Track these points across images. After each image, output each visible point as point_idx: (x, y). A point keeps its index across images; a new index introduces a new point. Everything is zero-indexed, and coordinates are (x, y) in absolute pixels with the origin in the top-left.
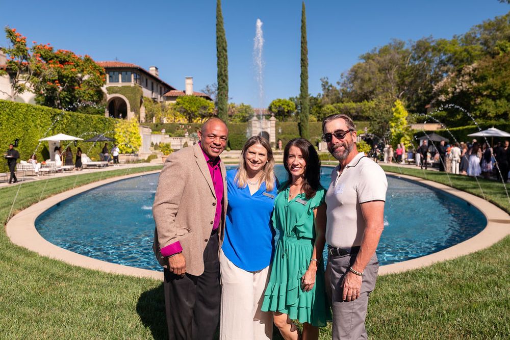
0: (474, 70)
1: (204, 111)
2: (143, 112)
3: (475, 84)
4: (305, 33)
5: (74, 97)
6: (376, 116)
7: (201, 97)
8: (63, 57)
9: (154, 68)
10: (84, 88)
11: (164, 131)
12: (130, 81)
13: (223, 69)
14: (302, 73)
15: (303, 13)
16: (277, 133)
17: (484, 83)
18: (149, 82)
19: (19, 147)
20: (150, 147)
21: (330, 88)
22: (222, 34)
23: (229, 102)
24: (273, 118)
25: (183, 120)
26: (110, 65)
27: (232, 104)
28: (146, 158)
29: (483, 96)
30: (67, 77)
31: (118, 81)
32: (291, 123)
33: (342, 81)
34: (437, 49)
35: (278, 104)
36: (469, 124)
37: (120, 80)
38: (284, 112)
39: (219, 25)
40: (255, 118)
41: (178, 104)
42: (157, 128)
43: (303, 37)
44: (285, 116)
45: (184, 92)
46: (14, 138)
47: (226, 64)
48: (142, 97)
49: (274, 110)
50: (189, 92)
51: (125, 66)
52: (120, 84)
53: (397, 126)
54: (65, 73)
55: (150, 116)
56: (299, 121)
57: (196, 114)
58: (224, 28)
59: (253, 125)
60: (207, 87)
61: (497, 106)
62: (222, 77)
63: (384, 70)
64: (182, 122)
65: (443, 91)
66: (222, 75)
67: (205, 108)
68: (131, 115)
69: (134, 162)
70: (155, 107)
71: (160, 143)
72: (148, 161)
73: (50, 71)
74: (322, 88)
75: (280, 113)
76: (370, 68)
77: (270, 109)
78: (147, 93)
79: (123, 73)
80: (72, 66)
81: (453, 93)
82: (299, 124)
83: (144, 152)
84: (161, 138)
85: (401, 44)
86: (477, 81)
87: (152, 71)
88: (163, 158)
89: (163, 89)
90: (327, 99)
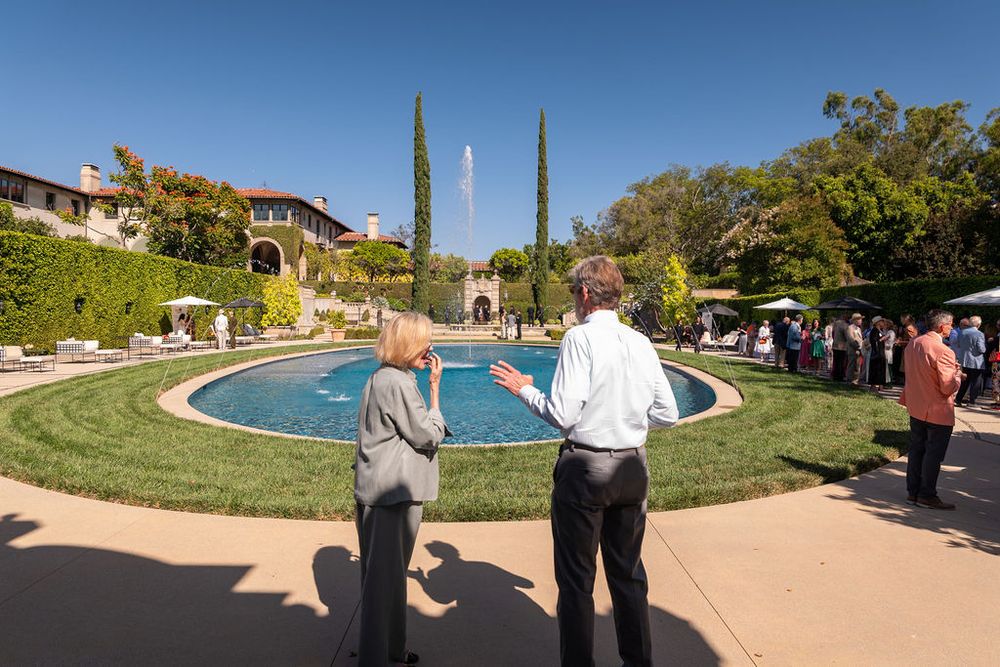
0: (774, 217)
1: (394, 265)
2: (303, 263)
3: (774, 236)
4: (544, 153)
5: (205, 242)
6: (643, 277)
7: (390, 243)
8: (191, 184)
9: (321, 200)
10: (220, 229)
11: (334, 293)
12: (284, 218)
13: (424, 204)
14: (539, 213)
15: (542, 125)
16: (502, 299)
17: (787, 236)
18: (314, 220)
19: (131, 315)
20: (312, 316)
21: (586, 233)
22: (422, 153)
23: (432, 252)
24: (496, 277)
25: (364, 278)
26: (256, 195)
27: (436, 254)
28: (307, 333)
29: (785, 252)
30: (198, 214)
31: (267, 219)
32: (523, 285)
33: (600, 224)
34: (738, 182)
35: (504, 256)
36: (767, 292)
37: (271, 217)
38: (513, 268)
39: (419, 140)
40: (469, 277)
41: (356, 253)
42: (324, 289)
43: (542, 160)
44: (514, 274)
45: (366, 236)
46: (125, 301)
47: (427, 197)
48: (303, 242)
49: (497, 265)
50: (373, 235)
51: (279, 196)
52: (270, 223)
53: (671, 292)
54: (194, 209)
55: (313, 271)
56: (534, 282)
57: (383, 268)
58: (426, 144)
59: (467, 286)
60: (400, 227)
61: (804, 268)
62: (422, 215)
63: (660, 209)
64: (361, 280)
65: (733, 244)
66: (421, 212)
67: (395, 260)
68: (285, 268)
69: (288, 338)
70: (322, 258)
71: (328, 311)
72: (311, 336)
73: (176, 206)
74: (573, 233)
75: (506, 269)
76: (639, 206)
77: (492, 263)
78: (310, 237)
79: (275, 207)
80: (204, 200)
81: (746, 248)
82: (534, 285)
83: (305, 323)
84: (330, 304)
85: (685, 172)
86: (777, 232)
87: (318, 204)
88: (332, 332)
89: (334, 230)
90: (577, 250)
